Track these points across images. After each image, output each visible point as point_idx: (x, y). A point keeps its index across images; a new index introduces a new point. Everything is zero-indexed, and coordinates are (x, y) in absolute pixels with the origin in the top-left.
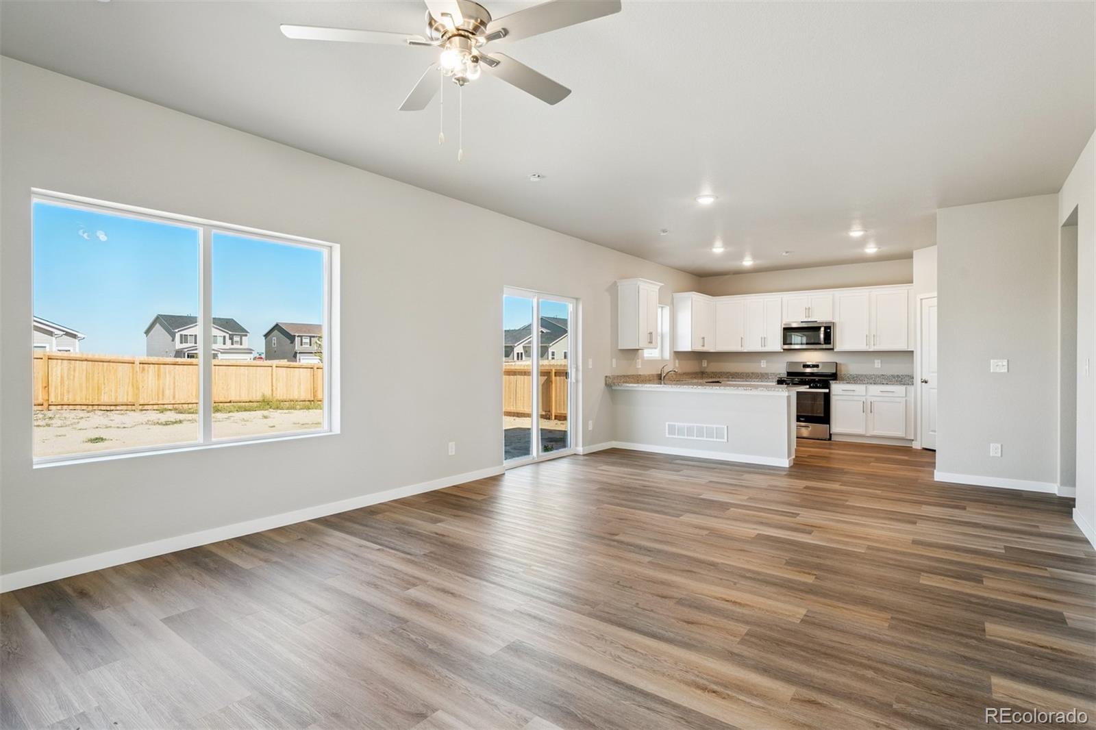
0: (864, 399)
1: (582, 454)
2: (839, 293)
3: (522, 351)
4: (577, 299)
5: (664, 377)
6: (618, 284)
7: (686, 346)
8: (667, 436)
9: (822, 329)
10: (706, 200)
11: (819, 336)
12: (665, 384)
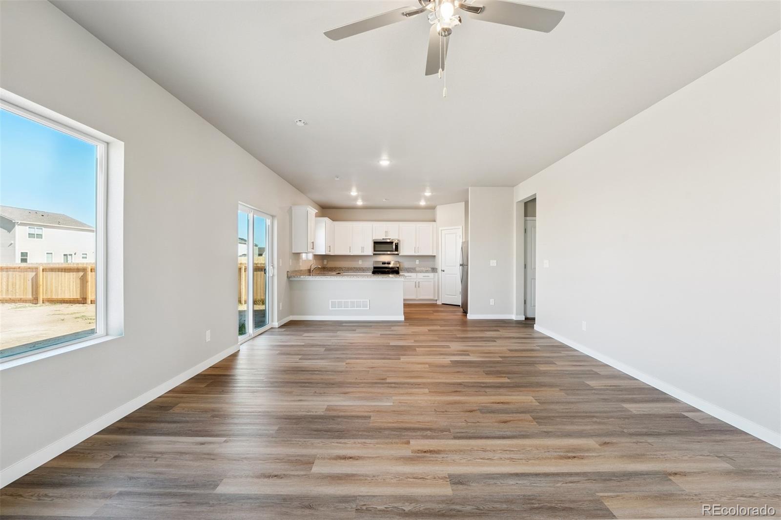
0: (415, 280)
1: (277, 327)
2: (401, 224)
4: (273, 217)
5: (312, 271)
6: (293, 208)
7: (322, 251)
8: (331, 309)
9: (394, 243)
10: (385, 162)
11: (393, 247)
12: (312, 275)
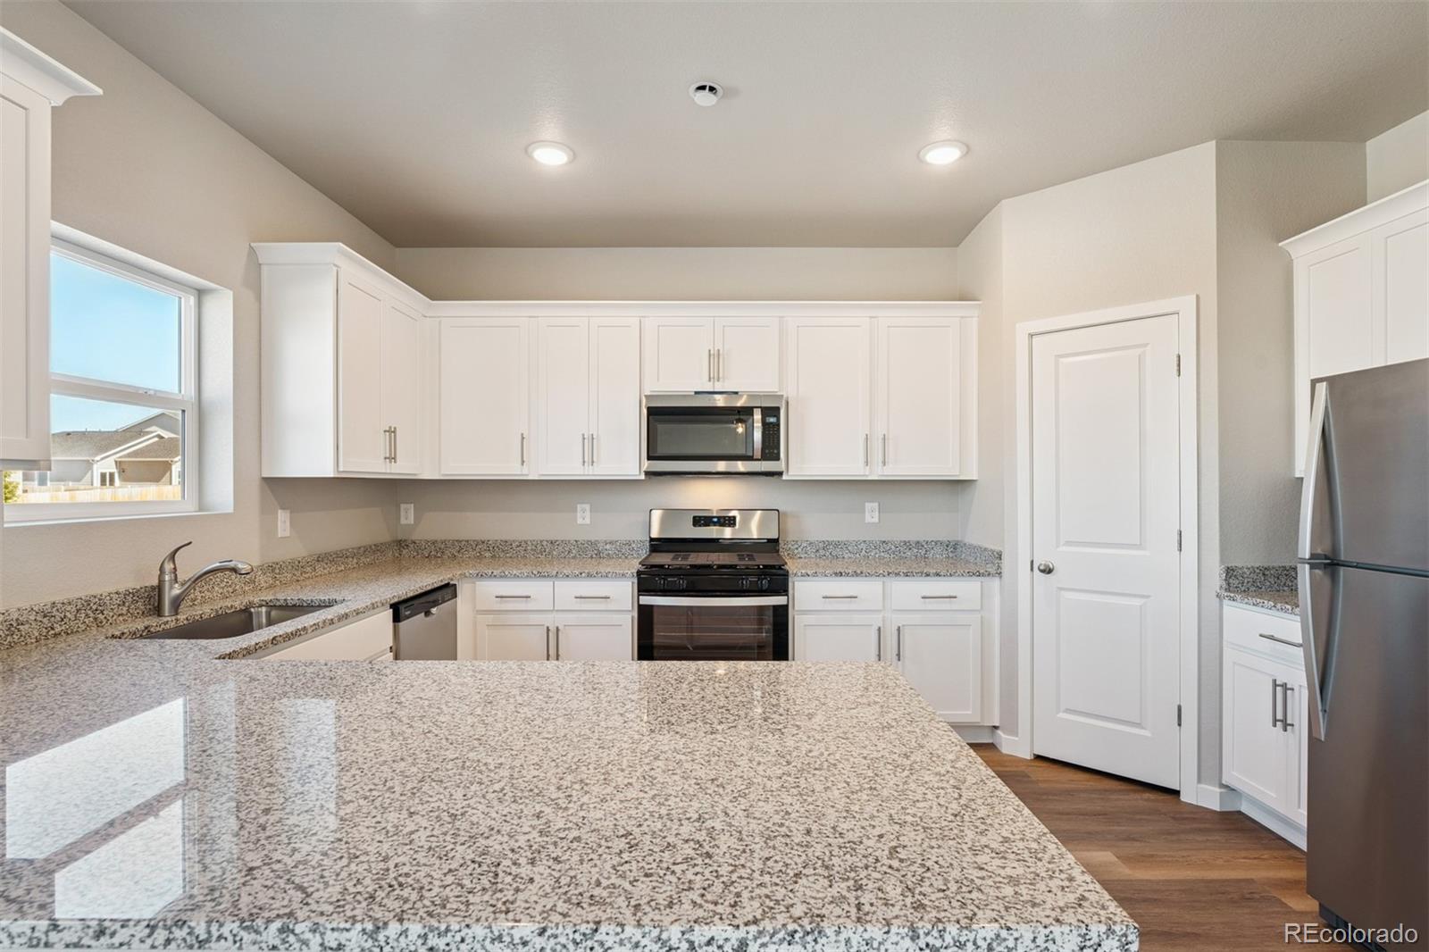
0: (877, 621)
2: (794, 315)
3: (114, 470)
9: (757, 416)
11: (749, 439)
